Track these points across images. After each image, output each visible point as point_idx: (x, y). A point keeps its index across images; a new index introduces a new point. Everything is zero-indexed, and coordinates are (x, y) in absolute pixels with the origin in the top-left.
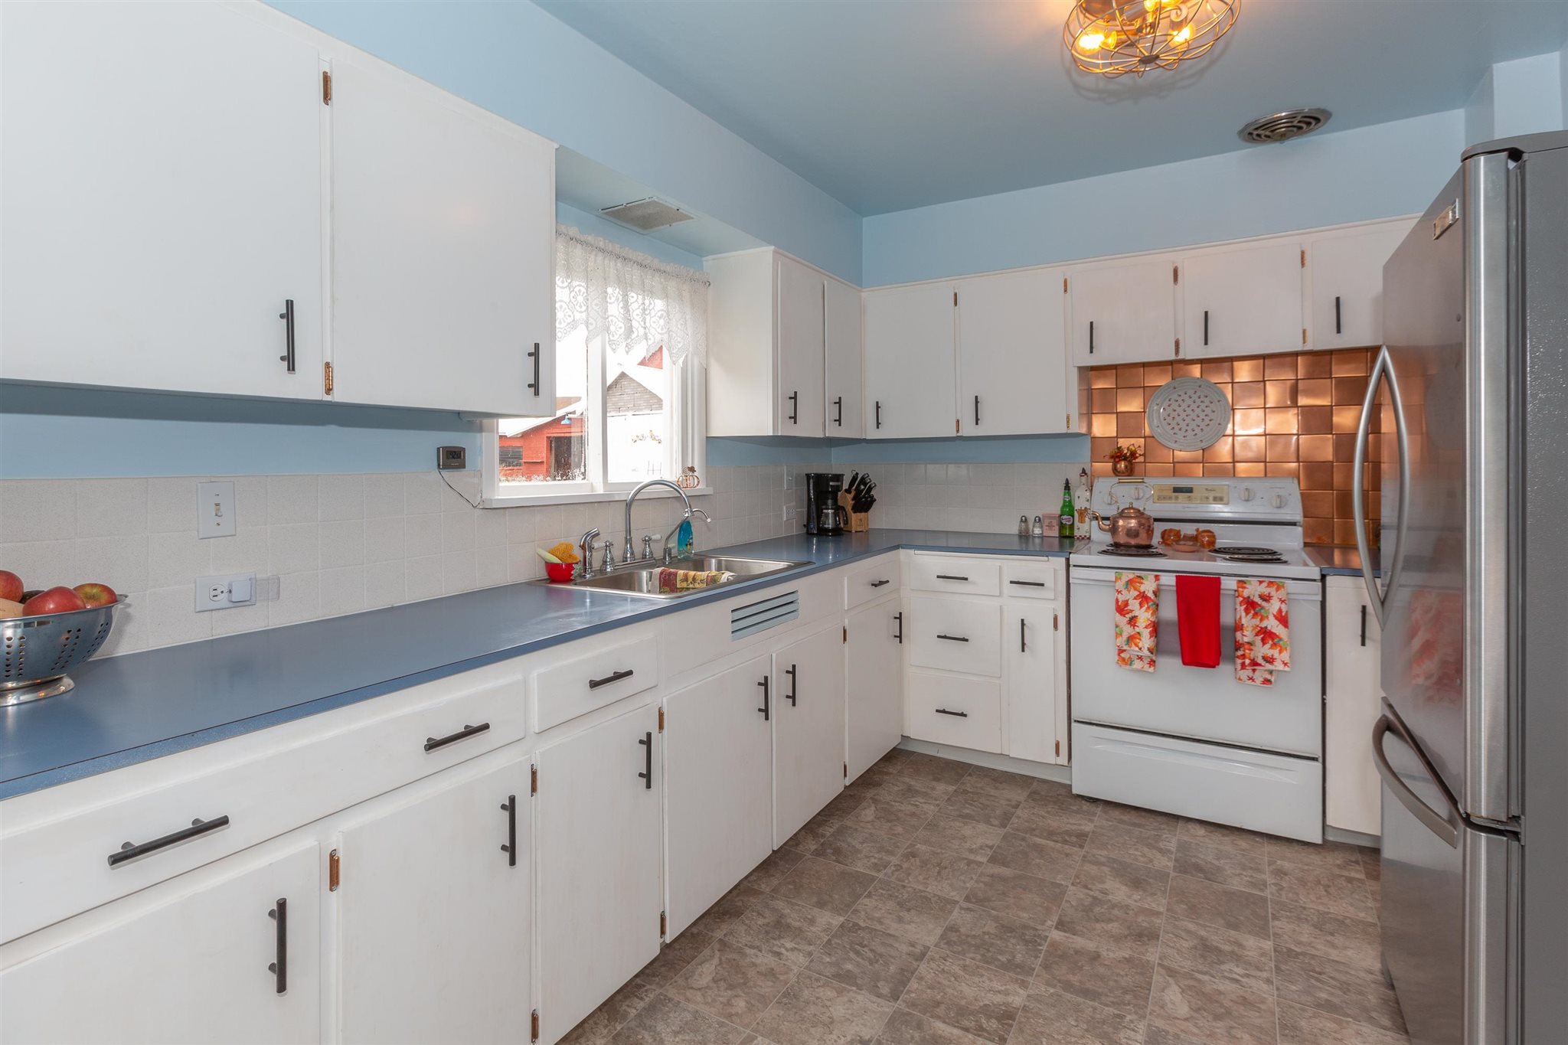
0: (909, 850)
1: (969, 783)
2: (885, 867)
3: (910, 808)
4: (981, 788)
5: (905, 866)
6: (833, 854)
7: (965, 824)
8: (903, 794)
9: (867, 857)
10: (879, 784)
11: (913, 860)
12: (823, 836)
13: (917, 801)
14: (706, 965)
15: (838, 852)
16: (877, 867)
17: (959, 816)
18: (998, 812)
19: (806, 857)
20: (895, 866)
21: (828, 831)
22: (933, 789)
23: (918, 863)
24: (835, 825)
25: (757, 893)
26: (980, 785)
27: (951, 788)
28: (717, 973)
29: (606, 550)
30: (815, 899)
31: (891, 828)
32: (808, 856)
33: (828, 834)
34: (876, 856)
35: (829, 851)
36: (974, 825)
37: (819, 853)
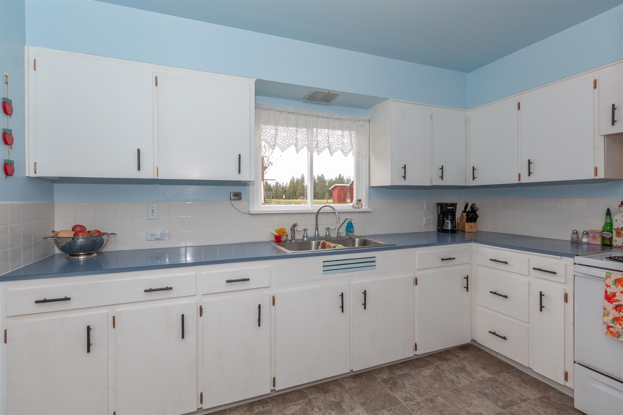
0: (432, 398)
1: (504, 377)
2: (411, 400)
3: (454, 378)
4: (509, 383)
5: (421, 404)
6: (391, 384)
7: (479, 397)
8: (456, 369)
9: (406, 392)
10: (447, 360)
11: (429, 403)
12: (395, 374)
13: (461, 375)
14: (296, 407)
15: (395, 384)
16: (406, 399)
17: (479, 392)
18: (507, 399)
19: (378, 381)
20: (417, 402)
21: (399, 372)
22: (477, 372)
23: (430, 406)
24: (406, 371)
25: (342, 386)
26: (509, 380)
27: (489, 376)
28: (296, 412)
29: (305, 232)
30: (363, 401)
31: (432, 384)
32: (379, 380)
33: (398, 374)
34: (412, 393)
35: (391, 382)
36: (484, 400)
37: (385, 381)
